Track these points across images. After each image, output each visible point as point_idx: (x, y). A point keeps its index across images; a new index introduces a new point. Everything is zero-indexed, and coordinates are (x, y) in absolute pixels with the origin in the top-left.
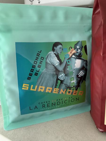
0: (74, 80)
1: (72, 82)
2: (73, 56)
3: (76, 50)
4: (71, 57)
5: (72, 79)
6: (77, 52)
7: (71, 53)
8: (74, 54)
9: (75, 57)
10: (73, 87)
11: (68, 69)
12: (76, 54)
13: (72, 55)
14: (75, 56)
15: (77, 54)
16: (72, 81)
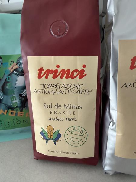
0: (16, 100)
1: (14, 102)
2: (15, 72)
3: (19, 66)
4: (12, 73)
5: (13, 99)
6: (20, 67)
7: (12, 68)
8: (16, 70)
9: (16, 74)
10: (16, 108)
11: (7, 87)
12: (18, 70)
13: (13, 71)
14: (17, 72)
15: (20, 70)
16: (14, 100)
